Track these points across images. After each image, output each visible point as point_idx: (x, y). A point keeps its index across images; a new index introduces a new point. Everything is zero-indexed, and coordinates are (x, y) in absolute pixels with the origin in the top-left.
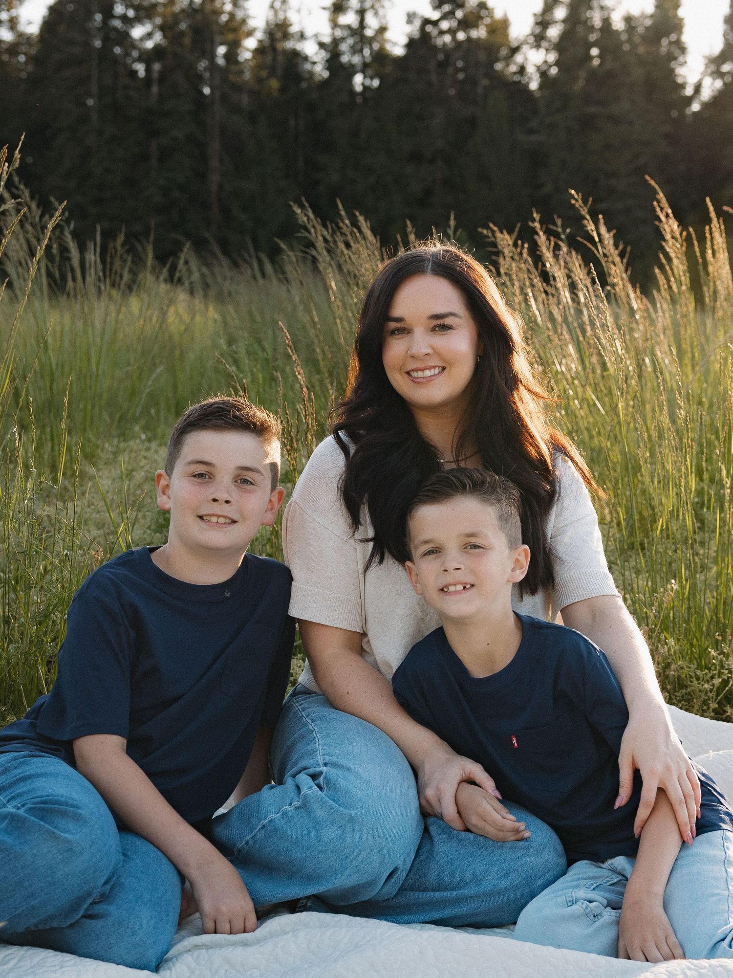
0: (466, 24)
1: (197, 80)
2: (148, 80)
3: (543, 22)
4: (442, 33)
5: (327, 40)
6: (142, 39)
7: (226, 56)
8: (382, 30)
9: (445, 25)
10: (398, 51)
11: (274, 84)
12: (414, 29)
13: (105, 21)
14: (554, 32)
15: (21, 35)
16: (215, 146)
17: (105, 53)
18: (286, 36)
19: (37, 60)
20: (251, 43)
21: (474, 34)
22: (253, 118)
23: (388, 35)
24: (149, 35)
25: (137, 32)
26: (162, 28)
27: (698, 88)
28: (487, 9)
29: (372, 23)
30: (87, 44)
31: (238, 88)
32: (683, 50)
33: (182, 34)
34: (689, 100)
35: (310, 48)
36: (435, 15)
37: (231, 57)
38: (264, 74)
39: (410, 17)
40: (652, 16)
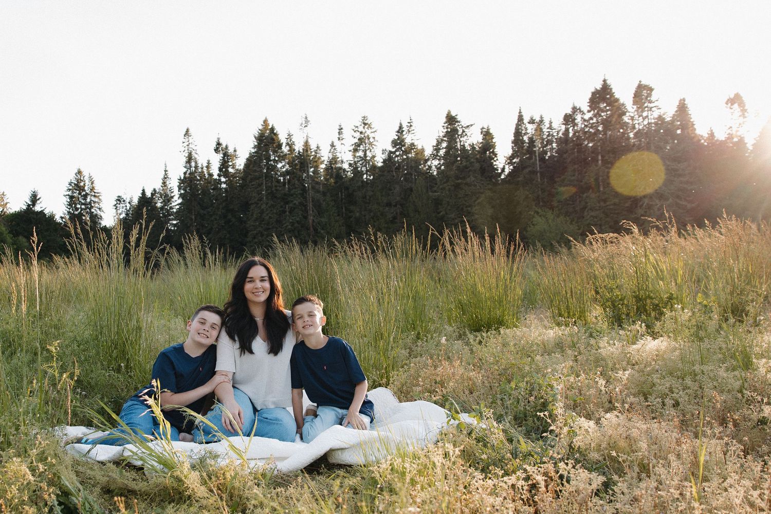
0: (406, 152)
1: (302, 181)
2: (284, 183)
3: (437, 149)
4: (397, 156)
5: (352, 162)
6: (281, 168)
7: (313, 172)
8: (374, 157)
9: (398, 153)
10: (380, 164)
11: (332, 180)
12: (385, 156)
13: (267, 163)
14: (442, 152)
15: (237, 170)
16: (310, 205)
17: (268, 175)
18: (336, 163)
19: (243, 179)
20: (323, 166)
21: (410, 156)
22: (324, 194)
23: (375, 159)
24: (284, 166)
25: (279, 165)
26: (288, 163)
27: (503, 170)
28: (414, 146)
29: (369, 154)
30: (261, 171)
31: (317, 183)
32: (496, 155)
33: (296, 165)
34: (500, 174)
35: (346, 166)
36: (394, 150)
37: (316, 172)
38: (328, 177)
39: (384, 151)
40: (481, 143)
